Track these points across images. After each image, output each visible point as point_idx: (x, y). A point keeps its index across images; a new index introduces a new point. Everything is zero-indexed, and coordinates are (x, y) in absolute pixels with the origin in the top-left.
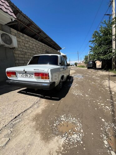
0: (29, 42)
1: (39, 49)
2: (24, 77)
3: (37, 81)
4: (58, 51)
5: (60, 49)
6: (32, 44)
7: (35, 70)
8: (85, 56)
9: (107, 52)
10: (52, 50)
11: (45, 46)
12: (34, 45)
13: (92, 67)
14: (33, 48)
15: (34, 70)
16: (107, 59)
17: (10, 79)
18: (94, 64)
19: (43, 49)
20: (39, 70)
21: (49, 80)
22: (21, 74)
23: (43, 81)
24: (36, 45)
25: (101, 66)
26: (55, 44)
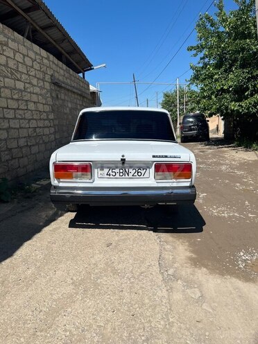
0: (7, 45)
1: (33, 73)
2: (118, 175)
3: (156, 185)
4: (81, 75)
5: (89, 67)
6: (15, 52)
7: (157, 157)
8: (166, 95)
9: (247, 89)
10: (67, 75)
11: (48, 59)
12: (19, 57)
13: (197, 135)
14: (17, 71)
15: (154, 157)
16: (249, 112)
17: (61, 185)
18: (204, 126)
19: (45, 73)
20: (166, 157)
21: (190, 180)
22: (106, 171)
23: (175, 185)
24: (24, 56)
25: (224, 133)
26: (75, 50)
